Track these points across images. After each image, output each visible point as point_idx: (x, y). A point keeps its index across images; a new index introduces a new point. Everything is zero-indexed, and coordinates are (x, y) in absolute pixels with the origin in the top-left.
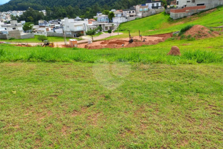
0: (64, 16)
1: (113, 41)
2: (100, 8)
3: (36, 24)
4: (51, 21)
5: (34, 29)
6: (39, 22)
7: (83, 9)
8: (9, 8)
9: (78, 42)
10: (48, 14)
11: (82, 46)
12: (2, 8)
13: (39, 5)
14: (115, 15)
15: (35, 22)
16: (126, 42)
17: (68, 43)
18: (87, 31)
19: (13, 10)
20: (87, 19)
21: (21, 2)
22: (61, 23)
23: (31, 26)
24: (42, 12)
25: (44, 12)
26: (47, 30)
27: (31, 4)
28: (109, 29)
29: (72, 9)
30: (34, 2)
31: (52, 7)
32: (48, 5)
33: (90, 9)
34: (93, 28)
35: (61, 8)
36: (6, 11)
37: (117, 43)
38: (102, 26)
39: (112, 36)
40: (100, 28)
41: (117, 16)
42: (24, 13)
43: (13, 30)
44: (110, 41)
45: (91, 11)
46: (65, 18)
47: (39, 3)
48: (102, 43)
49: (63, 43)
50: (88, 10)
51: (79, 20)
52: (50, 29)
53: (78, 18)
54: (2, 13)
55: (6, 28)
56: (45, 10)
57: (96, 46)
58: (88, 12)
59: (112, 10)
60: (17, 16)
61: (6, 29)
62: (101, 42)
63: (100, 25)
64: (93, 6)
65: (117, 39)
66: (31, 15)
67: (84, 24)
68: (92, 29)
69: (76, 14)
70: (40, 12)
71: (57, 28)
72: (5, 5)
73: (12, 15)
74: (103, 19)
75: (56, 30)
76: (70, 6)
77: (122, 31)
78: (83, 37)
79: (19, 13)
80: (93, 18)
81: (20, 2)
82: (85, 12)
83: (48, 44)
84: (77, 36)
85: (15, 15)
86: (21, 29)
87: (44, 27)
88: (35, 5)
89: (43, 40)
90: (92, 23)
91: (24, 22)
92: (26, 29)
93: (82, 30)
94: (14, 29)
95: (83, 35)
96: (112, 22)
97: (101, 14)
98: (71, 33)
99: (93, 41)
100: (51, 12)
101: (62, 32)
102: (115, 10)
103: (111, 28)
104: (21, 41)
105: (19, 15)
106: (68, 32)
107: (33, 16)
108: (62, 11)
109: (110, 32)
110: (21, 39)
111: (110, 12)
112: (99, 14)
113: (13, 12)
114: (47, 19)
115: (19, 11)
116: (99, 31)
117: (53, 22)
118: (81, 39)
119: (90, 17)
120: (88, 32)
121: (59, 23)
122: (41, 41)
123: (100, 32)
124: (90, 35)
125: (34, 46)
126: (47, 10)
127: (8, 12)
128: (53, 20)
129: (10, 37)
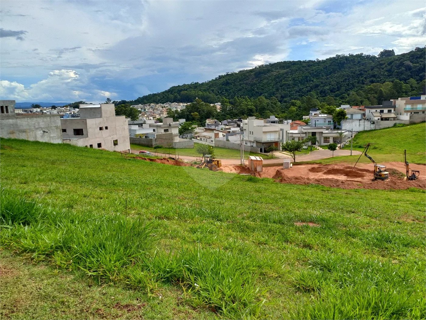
0: (250, 113)
1: (336, 167)
2: (318, 103)
3: (202, 124)
4: (225, 122)
5: (196, 133)
6: (208, 121)
7: (285, 102)
8: (168, 98)
9: (265, 162)
10: (223, 109)
11: (272, 171)
12: (159, 98)
13: (212, 95)
14: (348, 116)
15: (200, 121)
16: (368, 174)
17: (247, 163)
18: (285, 142)
19: (173, 102)
20: (290, 121)
21: (186, 90)
22: (242, 125)
23: (193, 128)
24: (215, 107)
25: (218, 106)
26: (217, 135)
27: (200, 93)
28: (331, 141)
29: (265, 101)
30: (205, 90)
31: (232, 98)
32: (226, 94)
33: (298, 102)
34: (299, 138)
35: (246, 100)
36: (163, 103)
37: (347, 174)
38: (317, 136)
39: (337, 157)
40: (313, 138)
41: (352, 118)
42: (187, 106)
43: (164, 133)
44: (330, 167)
45: (300, 107)
46: (250, 118)
47: (213, 91)
48: (313, 170)
49: (238, 162)
50: (294, 104)
51: (274, 122)
52: (221, 135)
53: (273, 118)
54: (157, 106)
55: (155, 128)
56: (219, 103)
57: (296, 178)
58: (294, 109)
59: (343, 107)
60: (176, 111)
61: (154, 130)
62: (310, 166)
63: (314, 134)
64: (305, 98)
65: (346, 165)
66: (197, 110)
67: (282, 130)
68: (297, 140)
69: (272, 112)
70: (212, 105)
71: (234, 133)
72: (163, 93)
73: (170, 109)
74: (321, 122)
75: (230, 138)
76: (262, 98)
77: (360, 147)
78: (277, 154)
79: (180, 107)
80: (301, 119)
81: (184, 90)
82: (288, 108)
83: (211, 161)
84: (265, 152)
85: (175, 109)
86: (175, 131)
87: (213, 130)
88: (206, 94)
89: (204, 154)
90: (299, 128)
91: (183, 121)
92: (183, 131)
93: (277, 140)
94: (166, 131)
95: (277, 150)
96: (338, 129)
97: (318, 112)
98: (255, 145)
99: (295, 164)
100: (229, 107)
101: (239, 142)
102: (348, 106)
103: (337, 140)
104: (171, 151)
105: (179, 110)
106: (250, 142)
107: (199, 112)
108: (247, 105)
109: (332, 148)
110: (173, 148)
111: (338, 109)
112: (313, 113)
113: (173, 104)
114: (220, 117)
115: (181, 104)
116: (310, 143)
117: (229, 122)
118: (272, 158)
119: (297, 117)
120: (288, 145)
121: (239, 126)
122: (202, 155)
123: (311, 147)
124: (290, 151)
125: (187, 163)
126: (223, 103)
127: (165, 105)
128: (229, 120)
129: (158, 143)
